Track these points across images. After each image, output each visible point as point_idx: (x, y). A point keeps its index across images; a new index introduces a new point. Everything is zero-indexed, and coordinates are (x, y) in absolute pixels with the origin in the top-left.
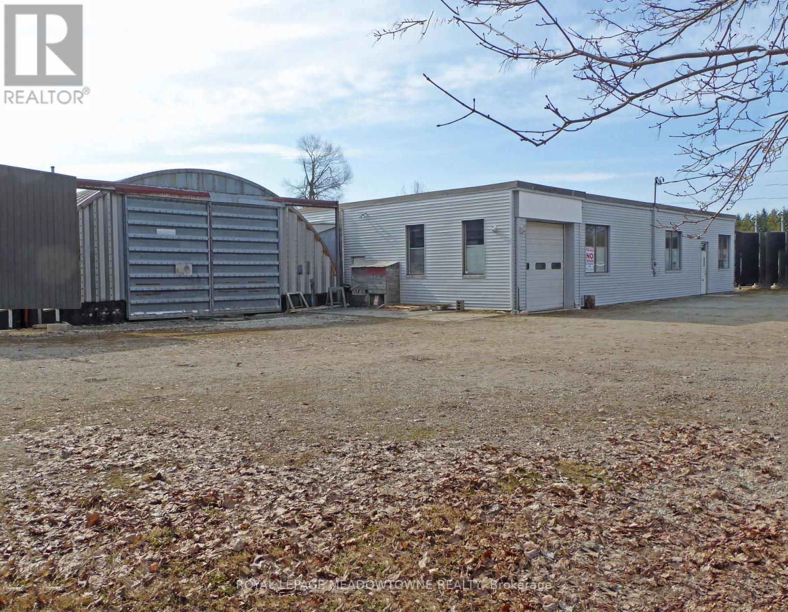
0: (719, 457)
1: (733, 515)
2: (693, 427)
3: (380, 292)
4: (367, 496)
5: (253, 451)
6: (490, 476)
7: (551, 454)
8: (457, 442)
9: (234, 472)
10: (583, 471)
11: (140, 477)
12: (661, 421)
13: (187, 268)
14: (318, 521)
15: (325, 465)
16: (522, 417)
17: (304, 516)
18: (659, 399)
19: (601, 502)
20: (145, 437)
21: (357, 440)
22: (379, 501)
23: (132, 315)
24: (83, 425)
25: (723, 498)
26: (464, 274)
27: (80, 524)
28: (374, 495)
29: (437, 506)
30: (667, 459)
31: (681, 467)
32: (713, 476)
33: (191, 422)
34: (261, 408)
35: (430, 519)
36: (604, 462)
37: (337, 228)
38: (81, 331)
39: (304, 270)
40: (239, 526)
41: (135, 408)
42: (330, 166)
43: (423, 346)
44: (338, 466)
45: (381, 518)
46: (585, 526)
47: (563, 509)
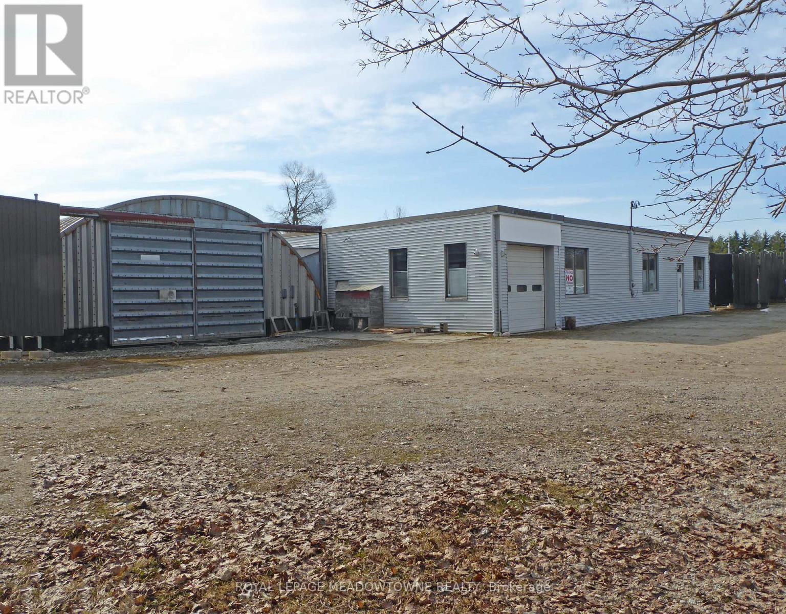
0: (703, 476)
1: (719, 534)
2: (676, 447)
3: (364, 315)
4: (356, 521)
5: (239, 478)
6: (478, 499)
7: (538, 475)
8: (444, 465)
9: (220, 499)
10: (570, 492)
11: (124, 505)
12: (644, 440)
13: (171, 293)
14: (306, 548)
15: (313, 490)
16: (508, 438)
17: (293, 543)
18: (641, 418)
19: (590, 524)
20: (129, 465)
21: (344, 464)
22: (368, 526)
23: (116, 341)
24: (65, 453)
25: (708, 517)
26: (447, 296)
27: (63, 556)
28: (363, 520)
29: (427, 530)
30: (653, 478)
31: (667, 486)
32: (698, 496)
33: (176, 449)
34: (246, 433)
35: (420, 543)
36: (591, 482)
37: (321, 252)
38: (63, 358)
39: (288, 294)
40: (227, 555)
41: (118, 435)
42: (313, 191)
43: (408, 368)
44: (326, 490)
45: (370, 544)
46: (574, 548)
47: (551, 531)
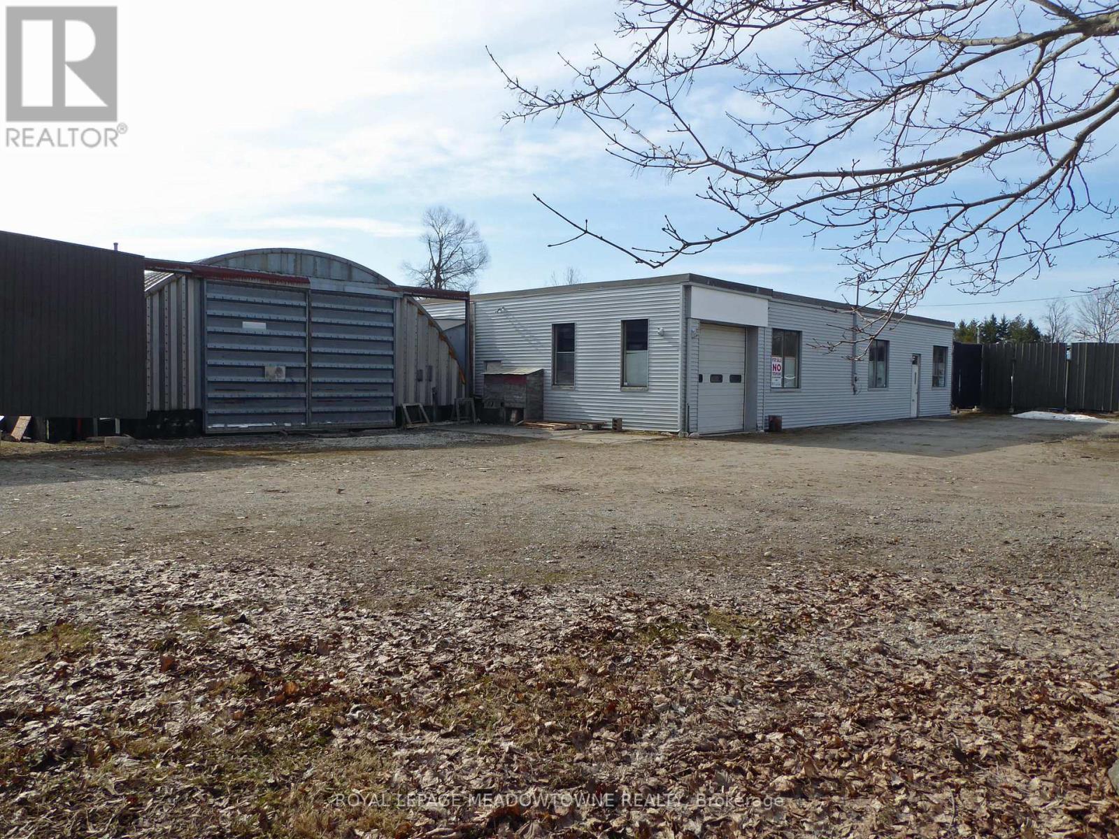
0: (889, 608)
1: (891, 670)
2: (869, 575)
3: (517, 406)
4: (484, 645)
5: (353, 593)
6: (627, 626)
7: (701, 602)
8: (595, 587)
9: (330, 616)
10: (734, 621)
11: (221, 618)
12: (834, 567)
13: (279, 370)
14: (425, 670)
15: (437, 610)
16: (674, 560)
17: (410, 665)
18: (837, 542)
19: (749, 655)
20: (226, 574)
21: (476, 582)
22: (497, 650)
23: (210, 427)
24: (152, 559)
25: (884, 653)
26: (622, 385)
27: (153, 669)
28: (492, 644)
29: (563, 657)
30: (832, 609)
31: (846, 618)
32: (879, 629)
33: (280, 558)
34: (364, 543)
35: (553, 670)
36: (760, 612)
37: (468, 325)
38: (147, 447)
39: (425, 376)
40: (335, 674)
41: (213, 541)
42: (462, 246)
43: (567, 473)
44: (453, 611)
45: (497, 669)
46: (725, 680)
47: (704, 662)
